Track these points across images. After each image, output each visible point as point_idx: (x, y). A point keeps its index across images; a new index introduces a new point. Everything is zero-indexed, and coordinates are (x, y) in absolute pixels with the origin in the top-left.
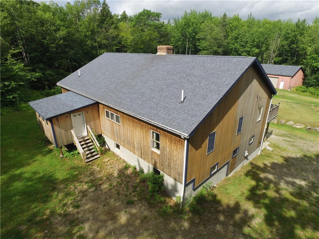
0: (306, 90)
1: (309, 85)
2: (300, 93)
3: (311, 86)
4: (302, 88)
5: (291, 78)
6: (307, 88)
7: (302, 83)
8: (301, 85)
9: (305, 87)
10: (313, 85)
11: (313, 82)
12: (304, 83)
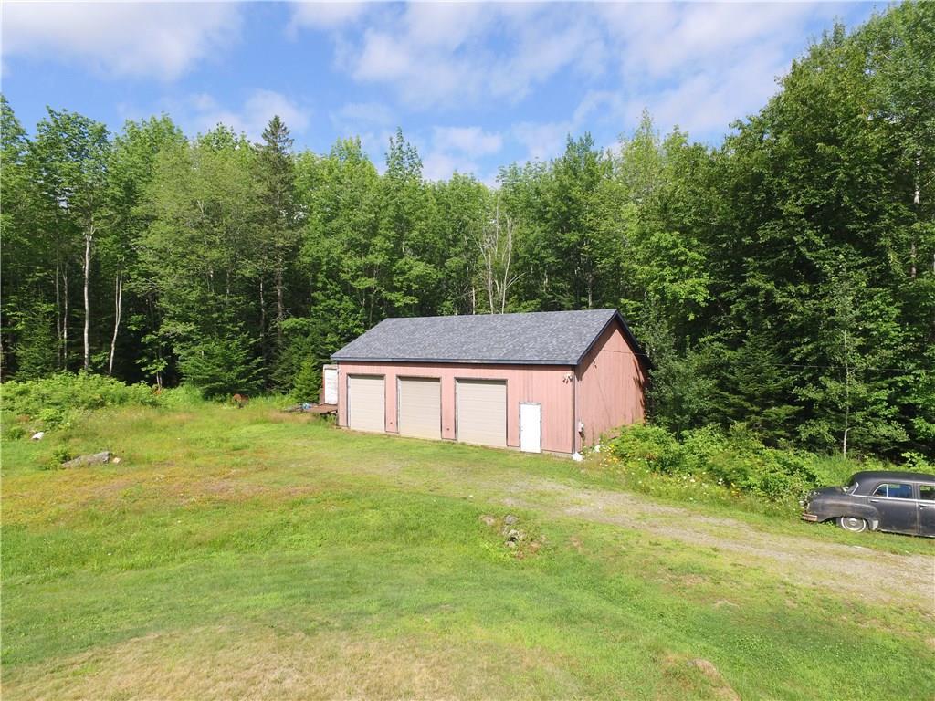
0: (680, 455)
1: (682, 413)
2: (642, 475)
3: (697, 421)
4: (646, 437)
5: (569, 374)
6: (680, 438)
7: (642, 410)
8: (641, 420)
9: (662, 430)
10: (702, 413)
11: (700, 394)
12: (652, 408)
